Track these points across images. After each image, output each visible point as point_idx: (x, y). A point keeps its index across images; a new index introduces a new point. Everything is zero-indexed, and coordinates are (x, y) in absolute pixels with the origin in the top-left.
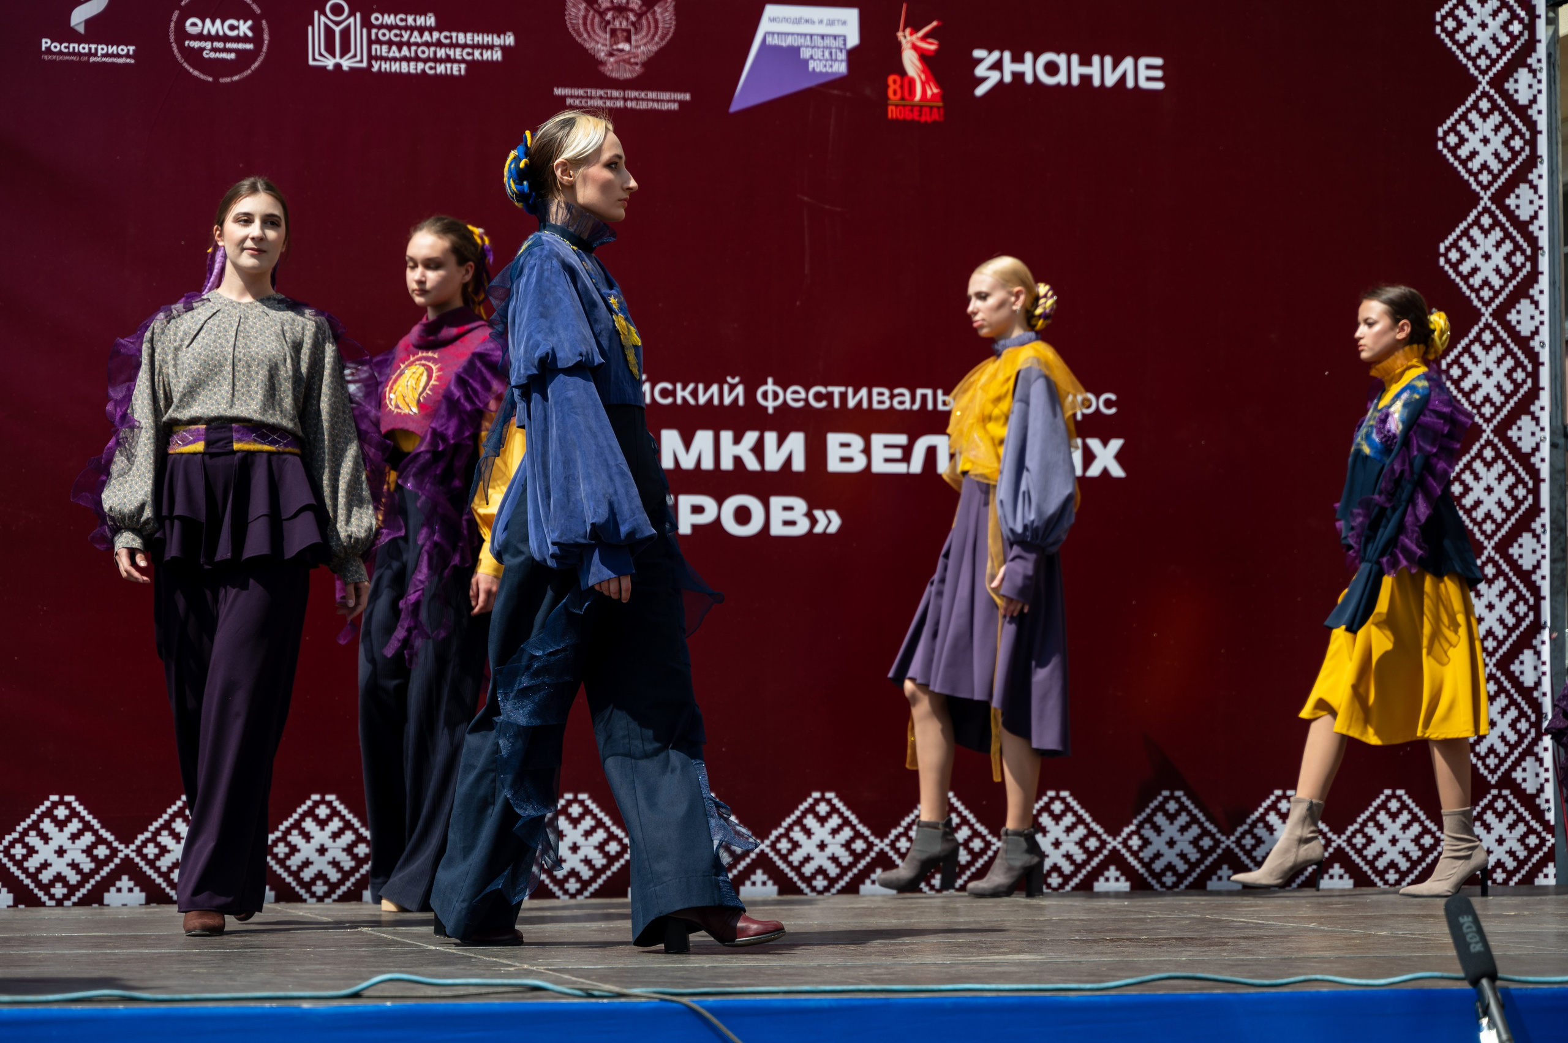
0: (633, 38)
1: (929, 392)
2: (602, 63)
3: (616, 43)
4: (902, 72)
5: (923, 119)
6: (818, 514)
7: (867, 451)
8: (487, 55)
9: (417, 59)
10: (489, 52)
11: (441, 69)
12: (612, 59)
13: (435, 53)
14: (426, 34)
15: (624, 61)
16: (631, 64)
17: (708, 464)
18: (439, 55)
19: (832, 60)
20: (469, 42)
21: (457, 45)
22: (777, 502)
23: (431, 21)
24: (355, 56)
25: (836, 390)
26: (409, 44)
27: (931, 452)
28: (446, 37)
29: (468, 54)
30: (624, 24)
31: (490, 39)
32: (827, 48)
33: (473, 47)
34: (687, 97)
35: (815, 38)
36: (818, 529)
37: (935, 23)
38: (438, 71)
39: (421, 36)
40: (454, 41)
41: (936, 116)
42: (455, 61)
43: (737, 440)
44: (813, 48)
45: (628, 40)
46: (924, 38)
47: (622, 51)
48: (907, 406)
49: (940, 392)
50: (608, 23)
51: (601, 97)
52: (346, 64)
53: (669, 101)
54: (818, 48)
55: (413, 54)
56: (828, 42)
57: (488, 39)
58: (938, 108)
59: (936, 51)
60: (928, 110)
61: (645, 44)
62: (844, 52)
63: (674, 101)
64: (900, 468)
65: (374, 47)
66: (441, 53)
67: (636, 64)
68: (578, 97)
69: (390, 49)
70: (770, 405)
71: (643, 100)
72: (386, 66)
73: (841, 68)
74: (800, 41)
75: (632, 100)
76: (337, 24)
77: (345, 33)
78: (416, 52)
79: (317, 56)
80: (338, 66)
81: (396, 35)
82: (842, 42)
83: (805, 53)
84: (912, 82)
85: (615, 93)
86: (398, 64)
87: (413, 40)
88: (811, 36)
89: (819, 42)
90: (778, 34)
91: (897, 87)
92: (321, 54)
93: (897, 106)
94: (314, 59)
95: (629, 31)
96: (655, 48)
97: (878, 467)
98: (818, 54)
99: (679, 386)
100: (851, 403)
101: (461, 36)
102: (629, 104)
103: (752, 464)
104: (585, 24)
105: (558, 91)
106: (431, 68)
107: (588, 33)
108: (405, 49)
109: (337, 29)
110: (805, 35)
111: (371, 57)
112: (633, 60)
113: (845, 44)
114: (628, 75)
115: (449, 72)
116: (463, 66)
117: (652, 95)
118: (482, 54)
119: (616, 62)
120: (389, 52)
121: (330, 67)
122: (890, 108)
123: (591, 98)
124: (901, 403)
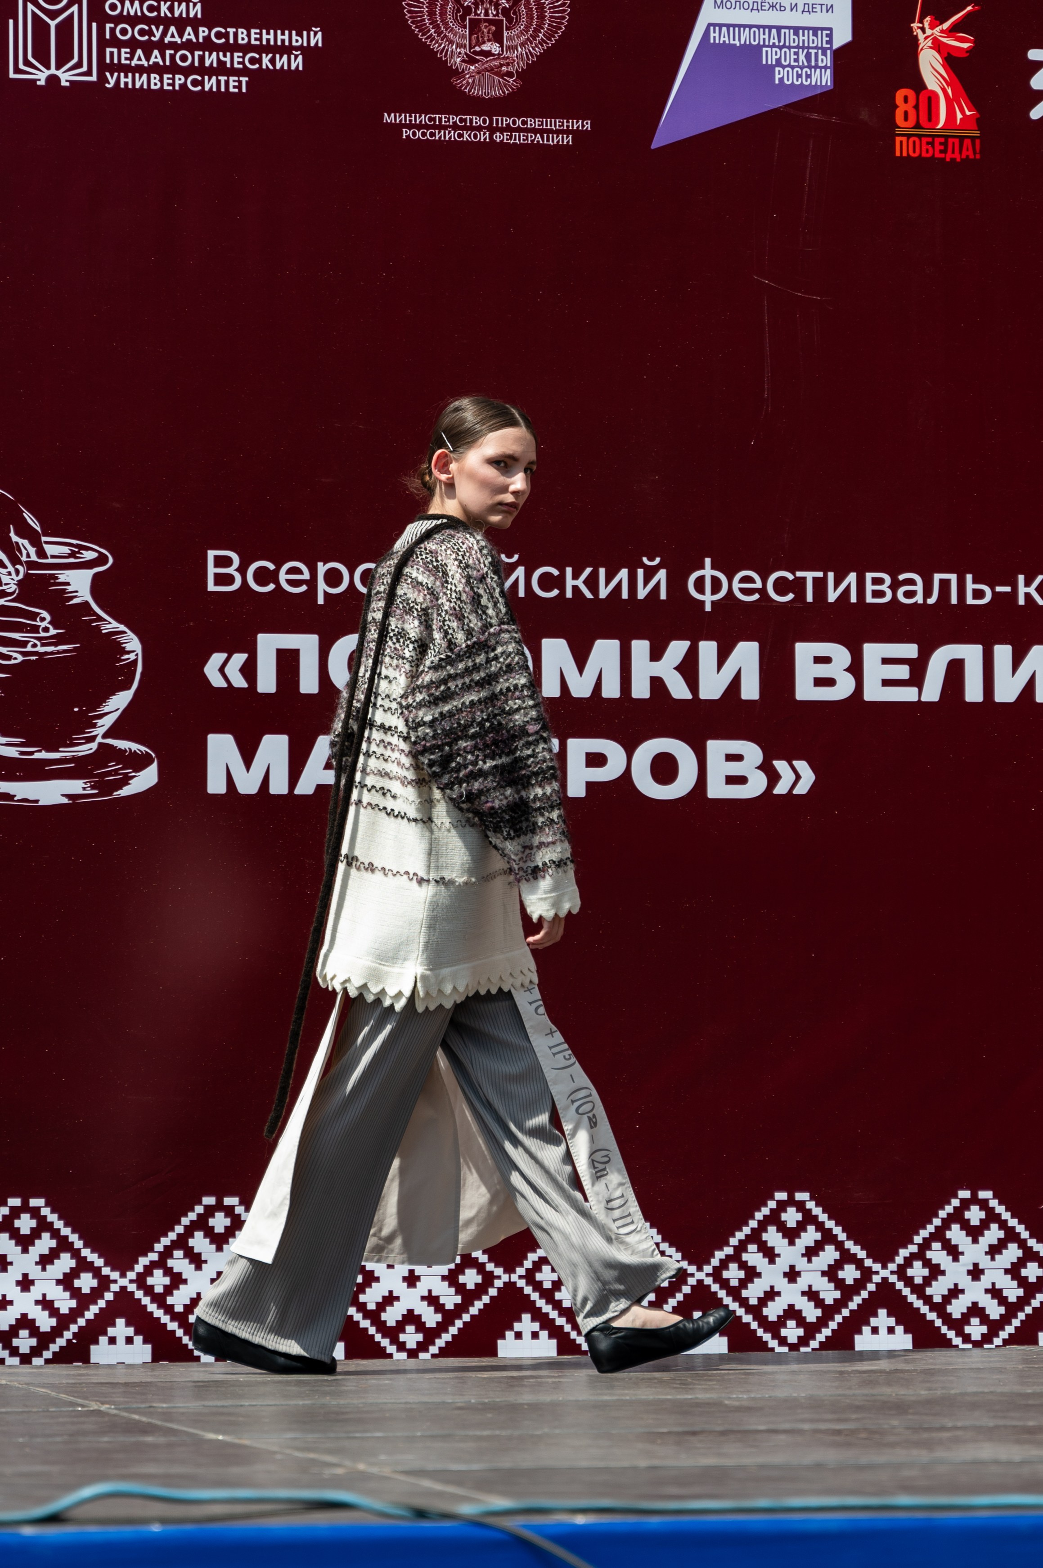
0: (505, 34)
1: (953, 577)
2: (458, 74)
3: (479, 44)
4: (918, 84)
5: (949, 157)
6: (781, 765)
7: (856, 669)
8: (281, 62)
9: (174, 69)
10: (285, 57)
11: (210, 84)
12: (473, 68)
13: (202, 59)
14: (189, 29)
15: (491, 70)
16: (502, 75)
17: (611, 690)
18: (207, 64)
19: (810, 67)
20: (253, 42)
21: (235, 47)
22: (716, 748)
23: (196, 11)
24: (79, 65)
25: (810, 576)
26: (161, 46)
27: (956, 669)
28: (219, 35)
29: (252, 61)
30: (492, 12)
31: (286, 37)
32: (803, 48)
33: (262, 49)
34: (588, 125)
35: (783, 31)
36: (781, 789)
37: (969, 8)
38: (207, 88)
39: (181, 36)
40: (231, 41)
41: (967, 153)
42: (233, 72)
43: (656, 655)
44: (781, 48)
45: (498, 38)
46: (952, 32)
47: (488, 54)
48: (919, 599)
49: (969, 577)
50: (467, 11)
51: (455, 127)
52: (65, 77)
53: (558, 132)
54: (790, 48)
55: (168, 63)
56: (803, 38)
57: (283, 37)
58: (973, 139)
59: (968, 50)
60: (957, 141)
61: (523, 45)
62: (829, 52)
63: (567, 132)
64: (909, 694)
65: (108, 50)
66: (211, 60)
67: (510, 75)
68: (419, 127)
69: (132, 54)
70: (708, 599)
71: (519, 130)
72: (126, 80)
73: (823, 79)
74: (762, 37)
75: (502, 130)
76: (53, 15)
77: (65, 28)
78: (172, 57)
79: (21, 66)
80: (53, 80)
81: (142, 32)
82: (825, 39)
83: (769, 56)
84: (932, 98)
85: (477, 121)
86: (145, 76)
87: (167, 40)
88: (779, 29)
89: (790, 38)
90: (728, 26)
91: (909, 107)
92: (27, 63)
93: (909, 136)
94: (17, 70)
95: (498, 24)
96: (538, 51)
97: (873, 692)
98: (789, 57)
99: (569, 571)
100: (832, 596)
101: (242, 33)
102: (498, 137)
103: (679, 690)
104: (431, 13)
105: (389, 118)
106: (195, 83)
107: (437, 27)
108: (156, 52)
109: (53, 24)
110: (770, 28)
111: (103, 67)
112: (504, 69)
113: (830, 42)
114: (497, 92)
115: (223, 89)
116: (244, 80)
117: (532, 123)
118: (273, 61)
119: (478, 73)
120: (131, 59)
121: (42, 83)
122: (898, 139)
123: (441, 127)
124: (909, 594)
